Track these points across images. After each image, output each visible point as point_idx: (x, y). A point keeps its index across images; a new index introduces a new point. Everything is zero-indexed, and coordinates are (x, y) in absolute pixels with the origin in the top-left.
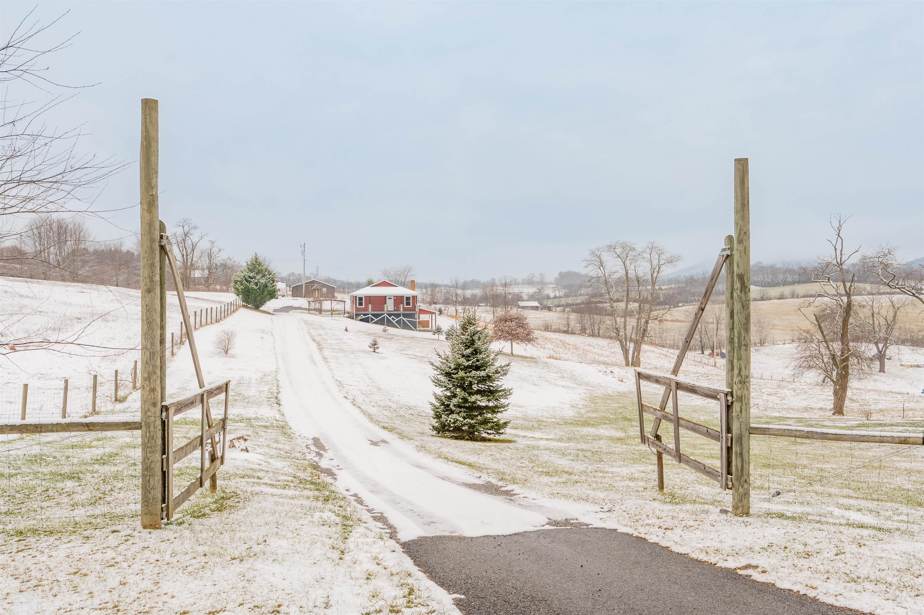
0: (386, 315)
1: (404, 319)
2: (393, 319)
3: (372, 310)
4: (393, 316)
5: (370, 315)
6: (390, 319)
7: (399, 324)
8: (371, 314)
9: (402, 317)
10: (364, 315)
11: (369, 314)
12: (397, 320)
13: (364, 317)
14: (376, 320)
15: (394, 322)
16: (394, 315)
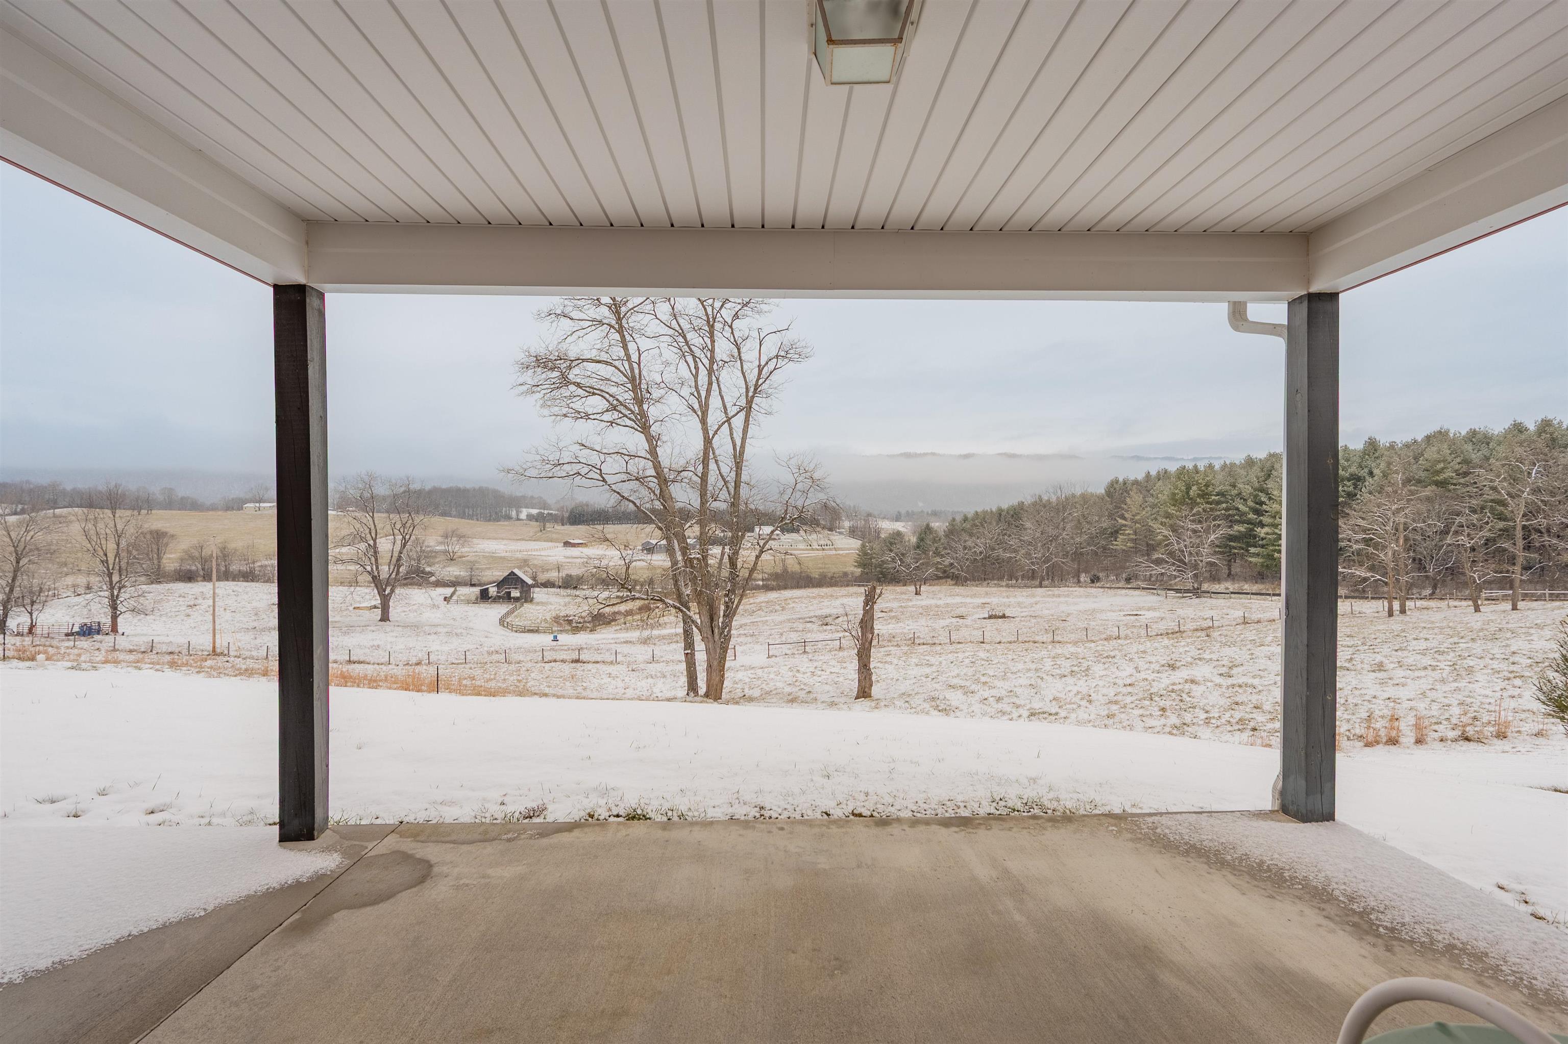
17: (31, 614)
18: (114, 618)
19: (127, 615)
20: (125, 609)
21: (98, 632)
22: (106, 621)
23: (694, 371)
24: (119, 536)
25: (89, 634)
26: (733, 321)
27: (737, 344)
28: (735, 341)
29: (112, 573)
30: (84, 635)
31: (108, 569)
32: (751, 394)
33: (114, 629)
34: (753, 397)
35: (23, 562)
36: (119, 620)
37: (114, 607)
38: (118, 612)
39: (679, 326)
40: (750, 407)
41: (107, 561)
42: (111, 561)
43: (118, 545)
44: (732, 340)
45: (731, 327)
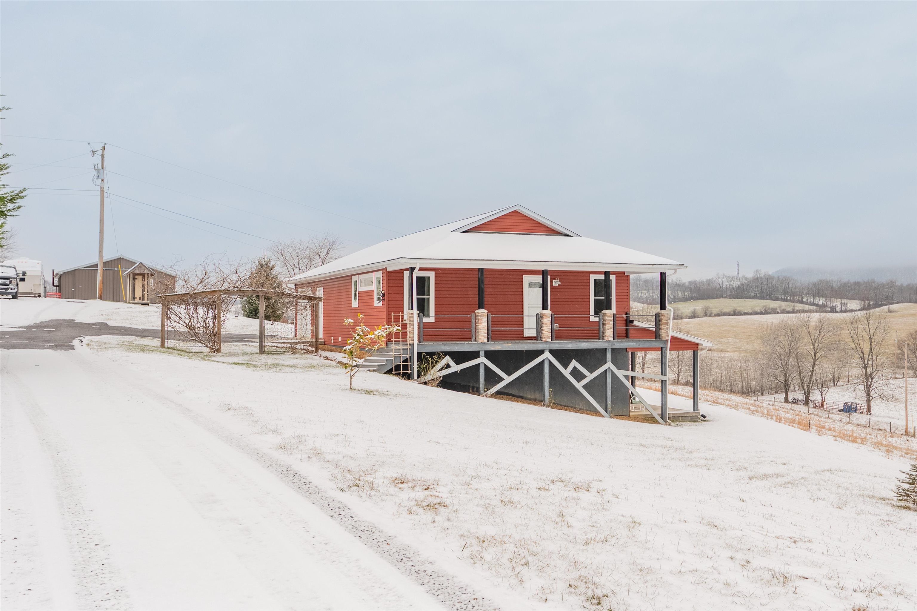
0: (547, 355)
1: (620, 373)
2: (576, 373)
3: (492, 336)
4: (574, 363)
5: (482, 360)
6: (566, 372)
7: (601, 398)
8: (489, 355)
9: (609, 365)
10: (459, 357)
11: (475, 355)
12: (590, 376)
13: (455, 368)
14: (508, 379)
15: (579, 386)
16: (579, 354)
17: (822, 393)
18: (869, 401)
19: (879, 401)
20: (876, 395)
21: (855, 411)
22: (862, 402)
24: (872, 339)
25: (849, 412)
29: (867, 367)
30: (846, 412)
31: (864, 363)
33: (869, 410)
35: (818, 355)
36: (872, 403)
37: (868, 394)
38: (871, 398)
41: (864, 359)
42: (866, 356)
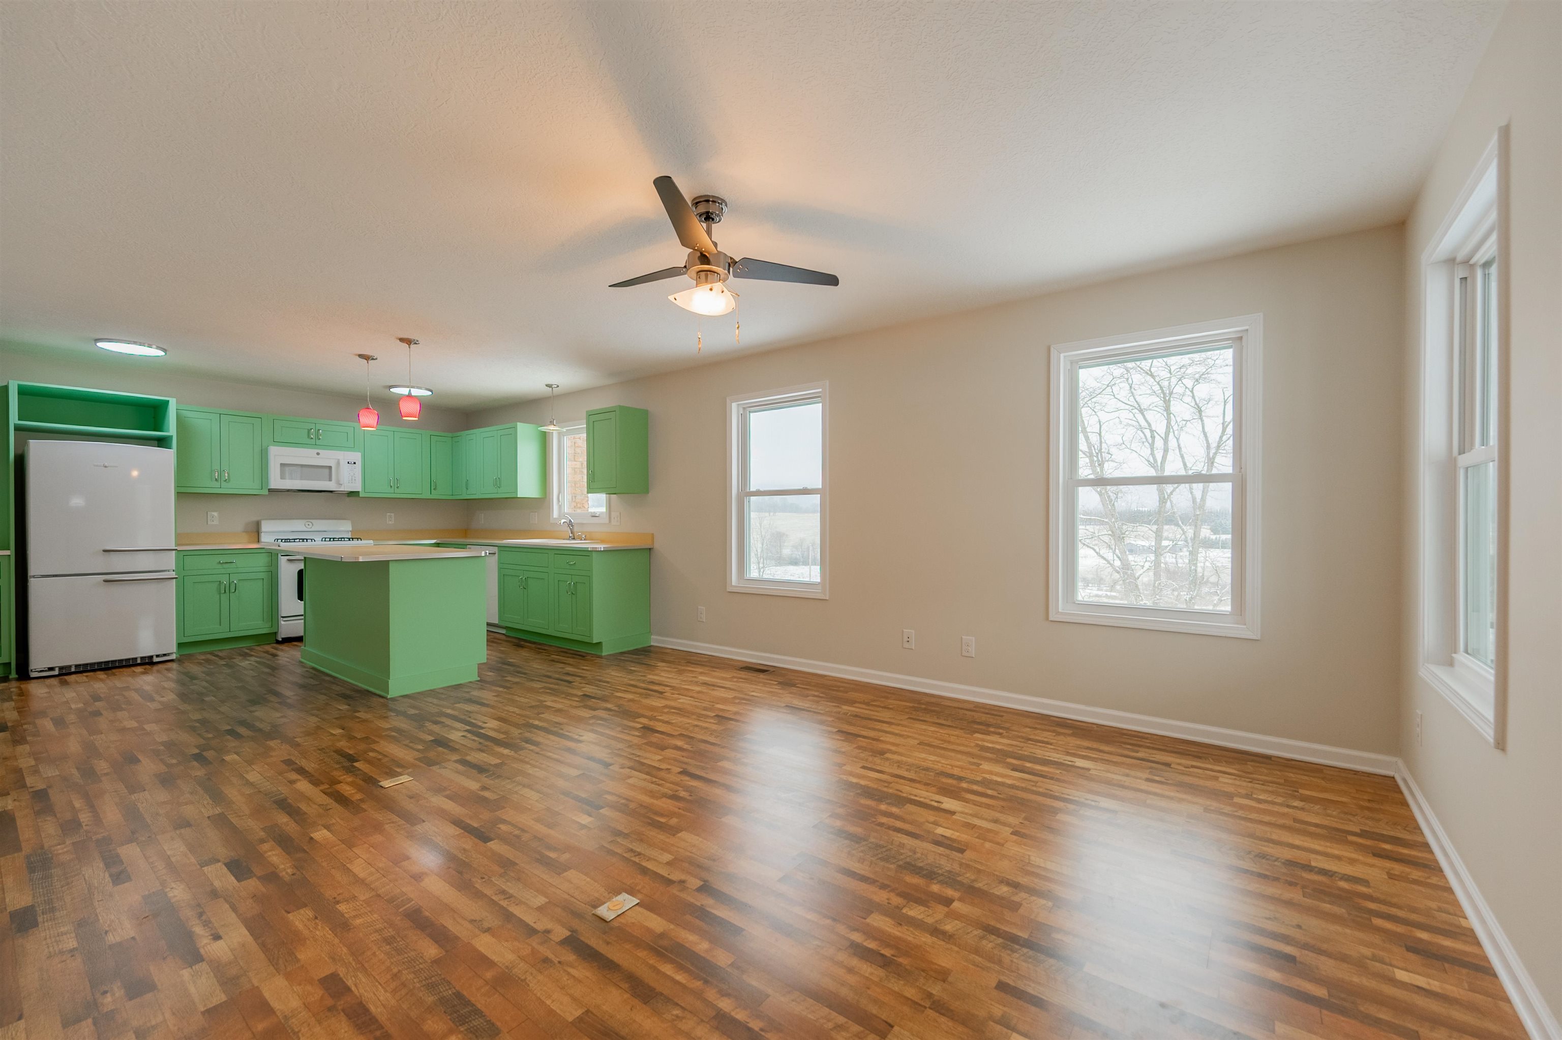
23: (1150, 440)
26: (1194, 386)
27: (1198, 407)
28: (1196, 404)
32: (1213, 451)
34: (1215, 454)
39: (1137, 402)
40: (1213, 463)
43: (763, 545)
44: (1193, 404)
45: (1192, 391)
